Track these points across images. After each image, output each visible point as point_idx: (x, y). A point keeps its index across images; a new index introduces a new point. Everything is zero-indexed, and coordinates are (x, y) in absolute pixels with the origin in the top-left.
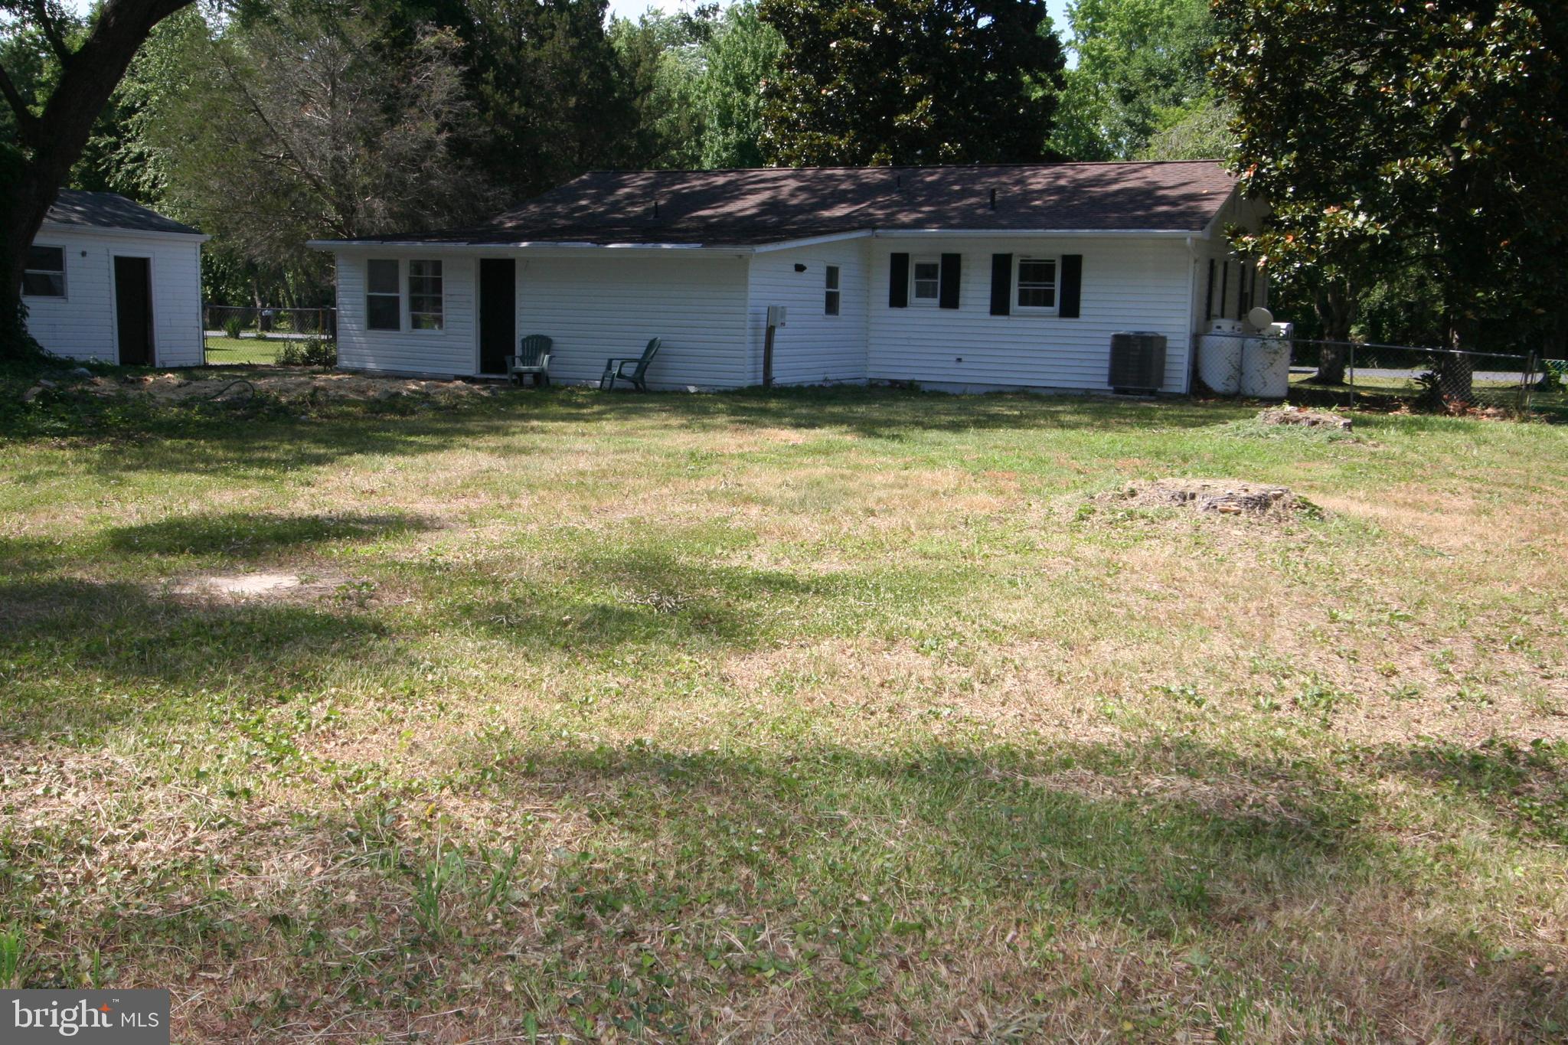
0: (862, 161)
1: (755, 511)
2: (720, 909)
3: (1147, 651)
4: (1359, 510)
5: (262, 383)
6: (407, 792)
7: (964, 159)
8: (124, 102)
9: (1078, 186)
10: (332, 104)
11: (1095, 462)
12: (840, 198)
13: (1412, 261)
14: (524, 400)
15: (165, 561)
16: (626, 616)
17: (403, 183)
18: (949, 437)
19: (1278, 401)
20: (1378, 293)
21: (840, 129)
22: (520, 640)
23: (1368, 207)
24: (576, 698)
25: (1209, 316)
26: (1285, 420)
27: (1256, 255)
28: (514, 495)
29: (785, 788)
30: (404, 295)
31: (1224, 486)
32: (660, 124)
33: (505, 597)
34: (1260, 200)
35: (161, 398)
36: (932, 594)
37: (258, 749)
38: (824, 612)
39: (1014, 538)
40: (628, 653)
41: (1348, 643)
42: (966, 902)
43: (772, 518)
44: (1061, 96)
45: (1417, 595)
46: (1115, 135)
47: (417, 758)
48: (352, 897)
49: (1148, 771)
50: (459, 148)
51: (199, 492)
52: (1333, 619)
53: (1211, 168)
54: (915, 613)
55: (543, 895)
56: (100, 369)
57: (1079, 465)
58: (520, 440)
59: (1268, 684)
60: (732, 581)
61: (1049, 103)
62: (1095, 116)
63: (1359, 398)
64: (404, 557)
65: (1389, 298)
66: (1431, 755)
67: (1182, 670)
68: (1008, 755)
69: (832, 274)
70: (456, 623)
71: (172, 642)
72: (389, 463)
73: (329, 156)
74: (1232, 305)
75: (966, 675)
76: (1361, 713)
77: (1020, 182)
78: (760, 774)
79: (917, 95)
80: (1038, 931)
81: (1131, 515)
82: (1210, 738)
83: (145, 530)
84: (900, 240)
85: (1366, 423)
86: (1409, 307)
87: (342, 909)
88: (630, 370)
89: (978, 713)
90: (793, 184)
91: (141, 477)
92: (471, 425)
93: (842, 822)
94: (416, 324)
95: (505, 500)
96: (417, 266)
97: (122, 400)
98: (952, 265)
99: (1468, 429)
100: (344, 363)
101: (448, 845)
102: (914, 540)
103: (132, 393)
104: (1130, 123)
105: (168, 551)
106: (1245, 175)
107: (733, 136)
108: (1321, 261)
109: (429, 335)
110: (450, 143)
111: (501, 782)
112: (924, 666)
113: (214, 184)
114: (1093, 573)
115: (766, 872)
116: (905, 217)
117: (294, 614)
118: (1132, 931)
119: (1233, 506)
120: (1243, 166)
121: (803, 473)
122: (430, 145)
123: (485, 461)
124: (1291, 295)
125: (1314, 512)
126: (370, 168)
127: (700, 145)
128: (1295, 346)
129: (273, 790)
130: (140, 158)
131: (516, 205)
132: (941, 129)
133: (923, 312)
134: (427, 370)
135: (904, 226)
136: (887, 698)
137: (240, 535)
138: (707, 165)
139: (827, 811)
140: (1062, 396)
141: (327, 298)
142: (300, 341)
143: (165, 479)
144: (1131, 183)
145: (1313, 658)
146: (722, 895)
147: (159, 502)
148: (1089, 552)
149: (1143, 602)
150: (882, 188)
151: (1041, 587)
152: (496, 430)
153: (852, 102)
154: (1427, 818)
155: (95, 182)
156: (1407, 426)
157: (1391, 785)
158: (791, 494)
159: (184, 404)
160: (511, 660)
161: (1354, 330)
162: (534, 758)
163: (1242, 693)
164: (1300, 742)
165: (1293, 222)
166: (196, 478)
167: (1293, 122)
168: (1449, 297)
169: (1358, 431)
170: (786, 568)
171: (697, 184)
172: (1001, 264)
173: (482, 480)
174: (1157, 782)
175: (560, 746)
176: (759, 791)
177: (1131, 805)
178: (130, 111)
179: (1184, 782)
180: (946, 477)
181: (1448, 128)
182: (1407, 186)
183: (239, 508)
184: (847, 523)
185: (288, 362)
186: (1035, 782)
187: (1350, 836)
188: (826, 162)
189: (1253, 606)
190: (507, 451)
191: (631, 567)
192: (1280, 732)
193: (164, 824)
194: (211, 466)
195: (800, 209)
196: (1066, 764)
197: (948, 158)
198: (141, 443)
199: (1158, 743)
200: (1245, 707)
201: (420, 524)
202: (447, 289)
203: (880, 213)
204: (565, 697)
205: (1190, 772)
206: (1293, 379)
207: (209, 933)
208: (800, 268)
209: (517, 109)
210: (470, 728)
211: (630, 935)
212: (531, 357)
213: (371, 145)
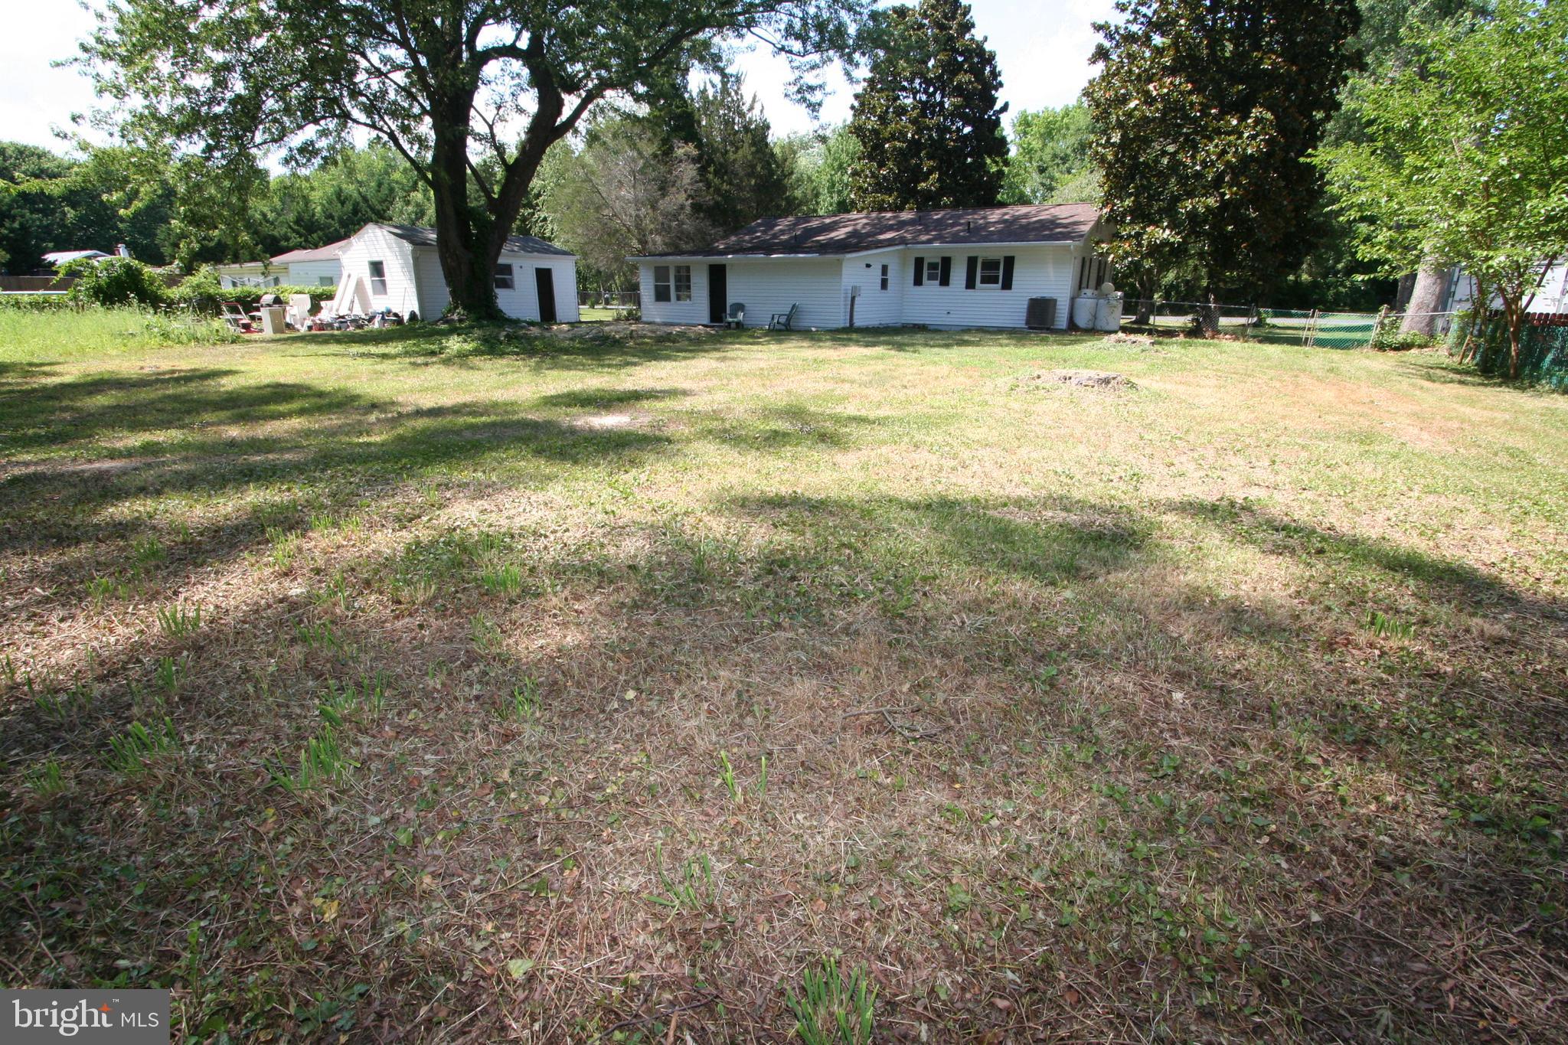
0: (901, 208)
1: (847, 386)
2: (836, 568)
3: (1045, 453)
4: (1156, 386)
5: (607, 329)
6: (686, 514)
7: (955, 206)
8: (535, 191)
9: (1016, 219)
10: (634, 187)
11: (1019, 362)
12: (890, 228)
13: (1191, 257)
14: (731, 335)
15: (569, 410)
16: (785, 435)
17: (670, 227)
18: (944, 351)
19: (1116, 332)
20: (1171, 276)
21: (889, 191)
22: (736, 445)
23: (1171, 227)
24: (764, 472)
25: (1080, 288)
26: (1119, 341)
27: (1108, 254)
28: (729, 380)
29: (866, 514)
30: (672, 284)
31: (1085, 373)
32: (798, 193)
33: (728, 426)
34: (1112, 224)
35: (561, 336)
36: (937, 426)
37: (617, 493)
38: (883, 433)
39: (977, 399)
40: (788, 451)
41: (1148, 451)
42: (955, 567)
43: (856, 389)
44: (1006, 170)
45: (1186, 427)
46: (1034, 192)
47: (690, 498)
48: (664, 558)
49: (1046, 509)
50: (697, 208)
51: (582, 379)
52: (1142, 438)
53: (1087, 207)
54: (928, 434)
55: (751, 560)
56: (532, 324)
57: (1011, 364)
58: (729, 354)
59: (1107, 470)
60: (837, 419)
61: (1000, 173)
62: (1024, 182)
63: (1157, 331)
64: (678, 408)
65: (1177, 278)
66: (1191, 504)
67: (1062, 462)
68: (976, 500)
69: (885, 269)
70: (705, 437)
71: (574, 446)
72: (668, 365)
73: (634, 213)
74: (1093, 282)
75: (953, 463)
76: (1154, 484)
77: (985, 218)
78: (853, 507)
79: (930, 172)
80: (990, 581)
81: (1037, 388)
82: (1077, 494)
83: (558, 396)
84: (919, 250)
85: (1160, 343)
86: (1187, 282)
87: (660, 564)
88: (783, 320)
89: (960, 482)
90: (865, 221)
91: (555, 373)
92: (706, 347)
93: (894, 530)
94: (679, 298)
95: (725, 382)
96: (678, 269)
97: (543, 338)
98: (946, 262)
99: (1215, 346)
100: (644, 319)
101: (707, 537)
102: (928, 400)
103: (547, 334)
104: (1043, 185)
105: (569, 405)
106: (1105, 211)
107: (836, 198)
108: (1142, 258)
109: (685, 304)
110: (693, 206)
111: (730, 510)
112: (934, 459)
113: (580, 231)
114: (1017, 416)
115: (857, 552)
116: (924, 238)
117: (629, 434)
118: (1037, 582)
119: (1091, 383)
120: (1104, 206)
121: (870, 368)
122: (682, 207)
123: (714, 364)
124: (1126, 276)
125: (1133, 386)
126: (654, 220)
127: (818, 203)
128: (1125, 303)
129: (624, 511)
130: (545, 219)
131: (726, 236)
132: (942, 191)
133: (931, 287)
134: (683, 322)
135: (923, 243)
136: (914, 474)
137: (602, 399)
138: (821, 213)
139: (885, 525)
140: (1000, 331)
141: (635, 287)
142: (624, 309)
143: (565, 374)
144: (1044, 216)
145: (1130, 457)
146: (837, 562)
147: (564, 384)
148: (1016, 406)
149: (1043, 429)
150: (911, 222)
151: (991, 421)
152: (715, 350)
153: (897, 178)
154: (1188, 533)
155: (525, 231)
156: (1183, 345)
157: (1170, 518)
158: (864, 378)
159: (571, 339)
160: (732, 454)
161: (1156, 296)
162: (745, 499)
163: (1093, 473)
164: (1123, 497)
165: (1129, 236)
166: (580, 373)
167: (1133, 179)
168: (1211, 276)
169: (1157, 347)
170: (863, 413)
171: (815, 223)
172: (972, 262)
173: (714, 373)
174: (1050, 514)
175: (757, 494)
176: (854, 516)
177: (1037, 524)
178: (538, 195)
179: (1064, 514)
180: (944, 369)
181: (1218, 182)
182: (1193, 215)
183: (599, 386)
184: (893, 391)
185: (618, 320)
186: (990, 513)
187: (1148, 541)
188: (881, 209)
189: (1100, 432)
190: (724, 359)
191: (787, 413)
192: (1113, 492)
193: (577, 525)
194: (583, 367)
195: (868, 235)
196: (1005, 505)
197: (945, 206)
198: (553, 358)
199: (1050, 496)
200: (1095, 480)
201: (685, 393)
202: (693, 280)
203: (909, 236)
204: (758, 471)
205: (1066, 509)
206: (1122, 322)
207: (601, 573)
208: (868, 266)
209: (725, 187)
210: (714, 485)
211: (793, 578)
212: (734, 315)
213: (654, 208)
